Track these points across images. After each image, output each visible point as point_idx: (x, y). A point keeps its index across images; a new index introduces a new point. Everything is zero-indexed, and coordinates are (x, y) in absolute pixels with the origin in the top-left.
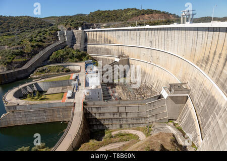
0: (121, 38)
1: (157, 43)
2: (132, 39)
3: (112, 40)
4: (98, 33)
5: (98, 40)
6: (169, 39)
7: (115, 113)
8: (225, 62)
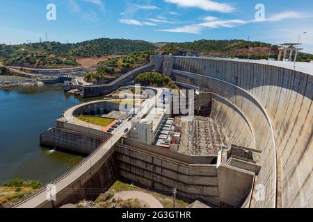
7: (148, 163)
8: (311, 136)
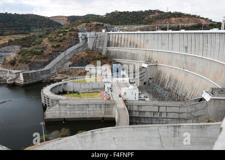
0: (150, 42)
1: (193, 49)
2: (163, 44)
3: (139, 44)
4: (123, 36)
5: (122, 44)
6: (209, 45)
